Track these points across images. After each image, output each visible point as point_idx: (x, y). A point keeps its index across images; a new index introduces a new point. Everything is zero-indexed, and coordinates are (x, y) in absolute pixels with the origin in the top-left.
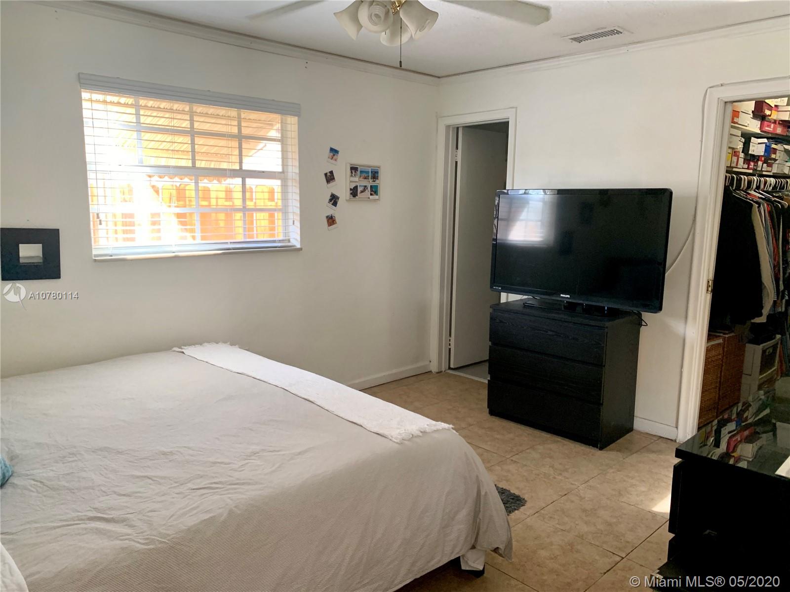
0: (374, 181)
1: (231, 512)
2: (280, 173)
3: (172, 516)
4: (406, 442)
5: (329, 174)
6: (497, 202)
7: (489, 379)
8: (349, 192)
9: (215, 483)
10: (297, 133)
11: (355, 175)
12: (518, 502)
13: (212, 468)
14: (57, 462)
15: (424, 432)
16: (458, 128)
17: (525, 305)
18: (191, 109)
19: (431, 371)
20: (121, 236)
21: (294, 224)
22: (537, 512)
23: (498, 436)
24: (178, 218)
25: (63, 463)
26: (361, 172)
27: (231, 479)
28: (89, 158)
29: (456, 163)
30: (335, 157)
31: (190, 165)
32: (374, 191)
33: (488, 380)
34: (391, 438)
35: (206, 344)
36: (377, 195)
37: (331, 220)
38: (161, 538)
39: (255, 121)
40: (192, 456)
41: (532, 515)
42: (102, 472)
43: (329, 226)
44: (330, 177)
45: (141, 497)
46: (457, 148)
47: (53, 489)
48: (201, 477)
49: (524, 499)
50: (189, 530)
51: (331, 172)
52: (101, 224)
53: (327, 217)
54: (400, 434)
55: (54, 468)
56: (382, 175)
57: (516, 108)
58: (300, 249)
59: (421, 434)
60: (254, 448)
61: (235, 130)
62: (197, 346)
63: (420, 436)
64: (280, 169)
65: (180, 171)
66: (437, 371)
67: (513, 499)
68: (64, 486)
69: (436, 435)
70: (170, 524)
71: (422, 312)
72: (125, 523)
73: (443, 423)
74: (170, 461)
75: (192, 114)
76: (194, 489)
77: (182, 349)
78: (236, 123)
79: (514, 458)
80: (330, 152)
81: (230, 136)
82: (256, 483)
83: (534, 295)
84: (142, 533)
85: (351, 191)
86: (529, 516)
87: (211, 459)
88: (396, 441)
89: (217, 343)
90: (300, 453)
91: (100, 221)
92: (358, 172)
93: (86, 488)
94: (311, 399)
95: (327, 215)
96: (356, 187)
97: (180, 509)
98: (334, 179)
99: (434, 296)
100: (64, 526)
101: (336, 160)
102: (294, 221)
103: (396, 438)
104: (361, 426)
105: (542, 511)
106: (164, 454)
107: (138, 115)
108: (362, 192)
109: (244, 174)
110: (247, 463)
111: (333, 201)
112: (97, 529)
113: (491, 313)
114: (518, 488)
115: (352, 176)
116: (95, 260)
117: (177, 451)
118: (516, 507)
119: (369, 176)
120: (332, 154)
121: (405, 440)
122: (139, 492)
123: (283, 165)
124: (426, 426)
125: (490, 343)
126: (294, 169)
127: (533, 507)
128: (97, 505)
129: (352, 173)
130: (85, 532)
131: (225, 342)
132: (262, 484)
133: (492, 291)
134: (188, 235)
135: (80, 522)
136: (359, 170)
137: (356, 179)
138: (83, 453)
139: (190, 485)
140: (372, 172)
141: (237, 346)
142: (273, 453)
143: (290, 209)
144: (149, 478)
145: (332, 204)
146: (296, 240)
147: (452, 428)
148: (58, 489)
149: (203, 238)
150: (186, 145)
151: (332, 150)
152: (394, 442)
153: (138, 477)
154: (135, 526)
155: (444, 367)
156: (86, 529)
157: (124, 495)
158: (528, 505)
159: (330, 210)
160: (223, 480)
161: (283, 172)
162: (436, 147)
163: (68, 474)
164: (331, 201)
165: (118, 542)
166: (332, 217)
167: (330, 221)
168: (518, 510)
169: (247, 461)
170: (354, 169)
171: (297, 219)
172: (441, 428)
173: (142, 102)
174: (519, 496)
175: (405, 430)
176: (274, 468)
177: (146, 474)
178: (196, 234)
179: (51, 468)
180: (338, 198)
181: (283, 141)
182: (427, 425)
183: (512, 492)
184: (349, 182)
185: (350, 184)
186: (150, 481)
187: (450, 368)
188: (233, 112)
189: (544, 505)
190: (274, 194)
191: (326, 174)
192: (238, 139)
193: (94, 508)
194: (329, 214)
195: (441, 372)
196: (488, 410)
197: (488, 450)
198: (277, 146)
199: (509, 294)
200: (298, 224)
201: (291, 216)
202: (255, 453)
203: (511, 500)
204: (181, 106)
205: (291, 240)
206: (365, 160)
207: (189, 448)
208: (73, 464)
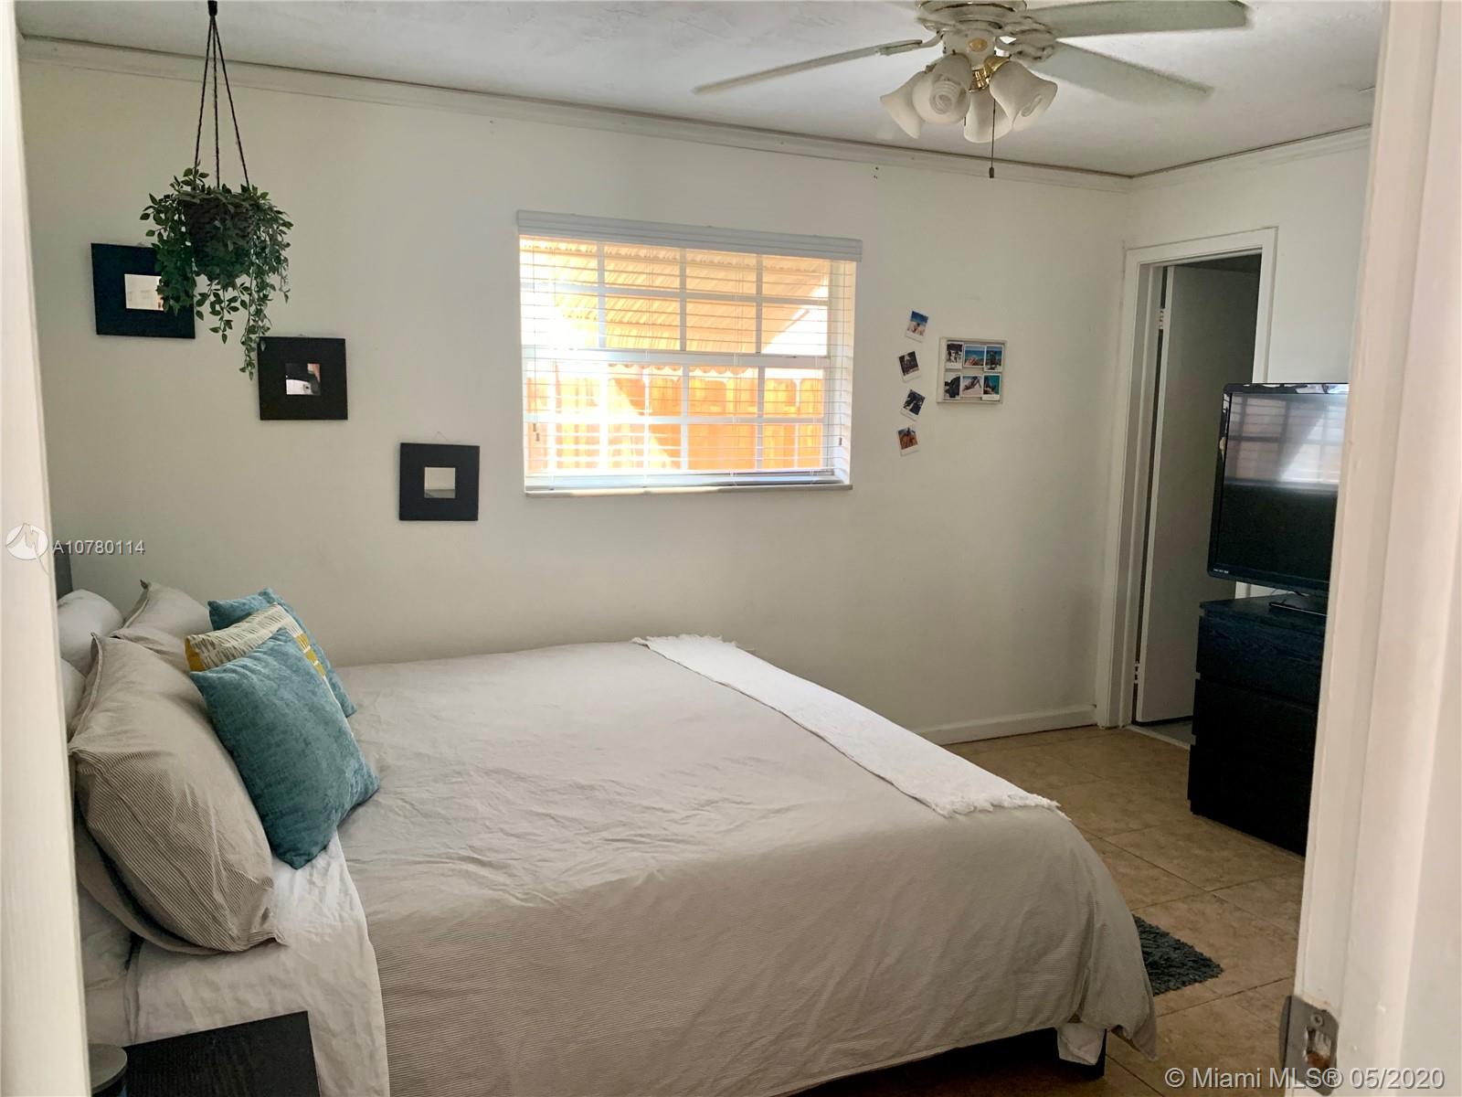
0: (993, 369)
1: (651, 878)
2: (825, 357)
3: (566, 871)
4: (961, 818)
5: (907, 358)
6: (1226, 405)
7: (1194, 743)
8: (942, 388)
9: (642, 836)
10: (853, 289)
11: (956, 358)
12: (1203, 969)
13: (644, 815)
14: (436, 781)
15: (998, 807)
16: (1165, 269)
17: (1275, 608)
18: (683, 257)
19: (1096, 725)
20: (569, 459)
21: (840, 444)
22: (1239, 993)
23: (1197, 852)
24: (654, 432)
25: (445, 783)
26: (967, 352)
27: (664, 832)
28: (526, 339)
29: (1161, 332)
30: (920, 328)
31: (677, 347)
32: (992, 385)
33: (1192, 746)
34: (934, 806)
35: (684, 636)
36: (997, 393)
37: (907, 438)
38: (545, 895)
39: (790, 271)
40: (619, 794)
41: (1226, 997)
42: (491, 802)
43: (902, 448)
44: (909, 363)
45: (535, 840)
46: (1163, 305)
47: (425, 815)
48: (624, 825)
49: (1218, 966)
50: (585, 892)
51: (912, 355)
52: (538, 440)
53: (900, 432)
54: (953, 803)
55: (431, 789)
56: (1008, 357)
57: (1277, 227)
58: (850, 488)
59: (991, 809)
60: (713, 795)
61: (751, 289)
62: (669, 638)
63: (989, 812)
64: (823, 352)
65: (660, 357)
66: (1108, 725)
67: (1194, 961)
68: (439, 814)
69: (1019, 814)
70: (562, 880)
71: (1080, 611)
72: (505, 871)
73: (1040, 797)
74: (587, 798)
75: (683, 264)
76: (608, 840)
77: (646, 640)
78: (753, 277)
79: (1218, 894)
80: (912, 320)
81: (744, 299)
82: (699, 843)
83: (1299, 589)
84: (522, 885)
85: (948, 387)
86: (1220, 997)
87: (645, 803)
88: (941, 812)
89: (702, 636)
90: (778, 811)
91: (538, 435)
92: (962, 354)
93: (467, 820)
94: (822, 735)
95: (900, 429)
96: (957, 380)
97: (582, 863)
98: (917, 366)
99: (1107, 583)
100: (428, 862)
101: (921, 333)
102: (841, 440)
103: (943, 809)
104: (892, 784)
105: (1250, 994)
106: (582, 787)
107: (601, 270)
108: (967, 388)
109: (761, 360)
110: (695, 815)
111: (912, 405)
112: (467, 871)
113: (1201, 618)
114: (1211, 946)
115: (949, 360)
116: (528, 495)
117: (600, 786)
118: (1197, 977)
119: (983, 359)
120: (915, 323)
121: (959, 814)
122: (535, 835)
123: (829, 345)
124: (1005, 797)
125: (1198, 676)
126: (846, 352)
127: (1233, 982)
128: (477, 843)
129: (950, 354)
130: (450, 873)
131: (715, 635)
132: (705, 845)
133: (1210, 575)
134: (668, 459)
135: (448, 861)
136: (964, 349)
137: (958, 365)
138: (472, 773)
139: (605, 835)
140: (987, 352)
141: (733, 643)
142: (739, 806)
143: (837, 419)
144: (553, 818)
145: (911, 410)
146: (842, 470)
147: (1057, 807)
148: (431, 816)
149: (692, 465)
150: (673, 316)
151: (915, 316)
152: (939, 814)
153: (538, 814)
154: (515, 876)
155: (1122, 718)
156: (453, 870)
157: (512, 835)
158: (1223, 977)
159: (906, 421)
160: (652, 832)
161: (828, 357)
162: (1121, 304)
163: (447, 798)
164: (908, 406)
165: (491, 892)
166: (909, 431)
167: (905, 439)
168: (1200, 982)
169: (696, 812)
170: (953, 348)
171: (847, 434)
172: (1033, 804)
173: (609, 249)
174: (1210, 960)
175: (962, 798)
176: (732, 827)
177: (549, 812)
178: (681, 459)
179: (427, 788)
180: (922, 399)
181: (830, 303)
182: (1009, 796)
183: (1197, 949)
184: (943, 370)
185: (945, 375)
186: (552, 821)
187: (1134, 722)
188: (751, 259)
189: (1256, 982)
190: (795, 394)
191: (902, 359)
192: (755, 304)
193: (470, 847)
194: (904, 427)
195: (1116, 727)
196: (1188, 803)
197: (1171, 874)
198: (821, 314)
199: (1253, 586)
200: (847, 443)
201: (837, 431)
202: (710, 803)
203: (1191, 964)
204: (670, 253)
205: (836, 472)
206: (975, 331)
207: (617, 783)
208: (456, 786)
